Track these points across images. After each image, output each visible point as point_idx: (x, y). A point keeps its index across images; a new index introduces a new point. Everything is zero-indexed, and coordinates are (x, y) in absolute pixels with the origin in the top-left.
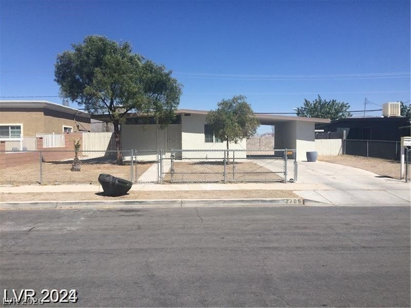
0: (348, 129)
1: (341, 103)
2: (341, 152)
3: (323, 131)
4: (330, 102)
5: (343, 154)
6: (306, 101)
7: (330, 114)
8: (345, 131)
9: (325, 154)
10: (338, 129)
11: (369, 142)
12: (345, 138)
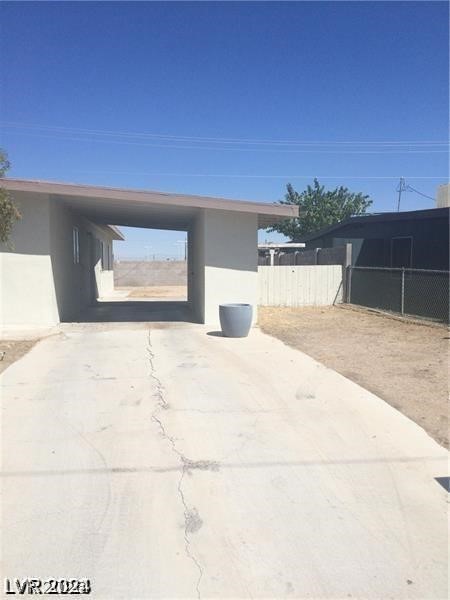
0: (361, 241)
1: (356, 194)
2: (340, 297)
3: (303, 245)
4: (335, 193)
5: (345, 302)
6: (290, 189)
7: (334, 215)
8: (349, 246)
9: (301, 301)
10: (337, 240)
11: (406, 273)
12: (349, 262)
